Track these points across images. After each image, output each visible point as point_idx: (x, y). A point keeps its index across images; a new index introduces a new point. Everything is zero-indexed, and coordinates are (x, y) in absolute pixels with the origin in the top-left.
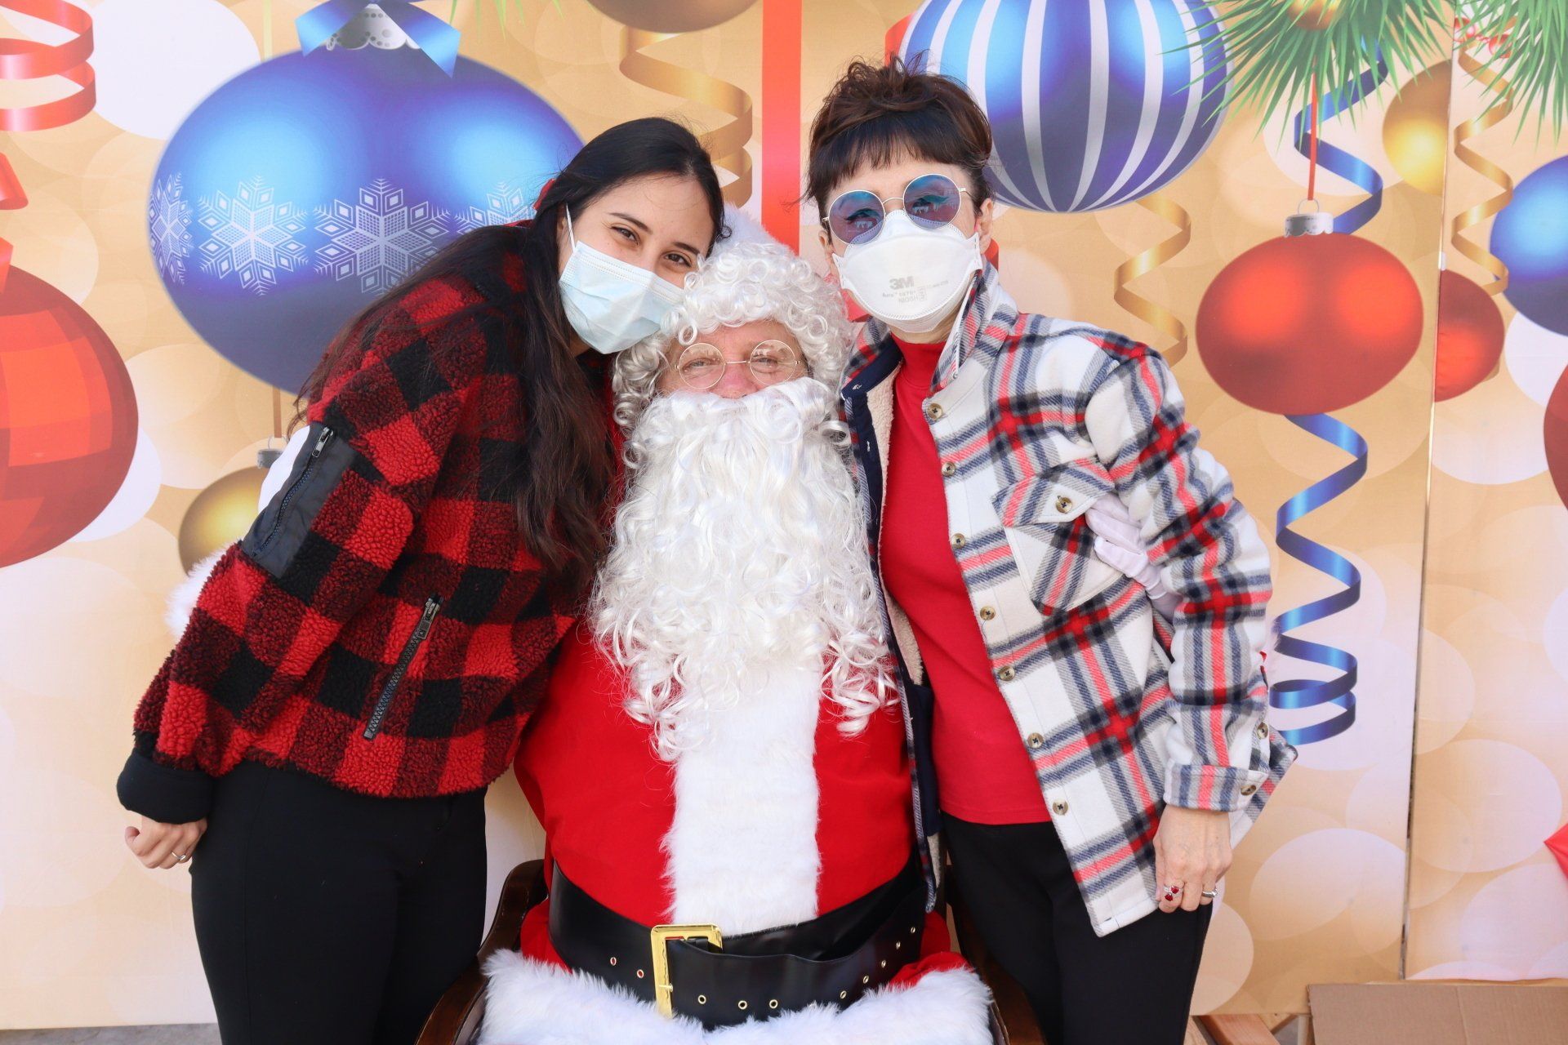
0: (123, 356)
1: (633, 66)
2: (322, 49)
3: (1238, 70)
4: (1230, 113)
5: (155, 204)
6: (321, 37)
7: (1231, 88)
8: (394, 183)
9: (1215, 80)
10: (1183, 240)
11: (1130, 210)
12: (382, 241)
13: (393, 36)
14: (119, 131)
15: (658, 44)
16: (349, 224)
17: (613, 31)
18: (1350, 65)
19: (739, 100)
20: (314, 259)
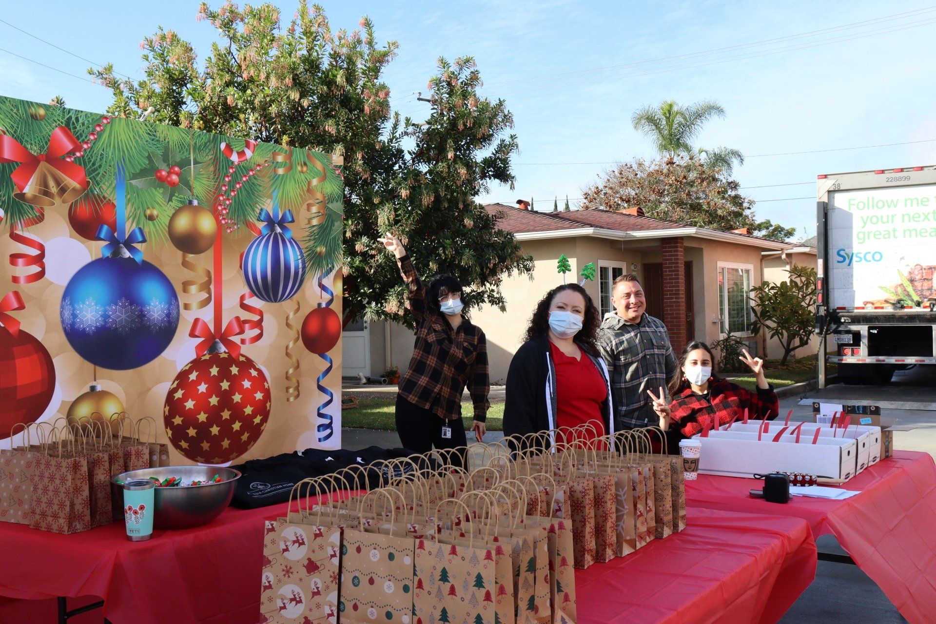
0: (52, 357)
1: (185, 264)
2: (108, 257)
3: (308, 265)
4: (307, 276)
5: (62, 307)
6: (108, 254)
7: (307, 269)
8: (127, 298)
9: (304, 268)
10: (298, 309)
11: (288, 301)
12: (123, 316)
13: (127, 254)
14: (52, 283)
15: (190, 257)
16: (115, 311)
17: (180, 253)
18: (328, 266)
19: (209, 273)
20: (106, 323)
